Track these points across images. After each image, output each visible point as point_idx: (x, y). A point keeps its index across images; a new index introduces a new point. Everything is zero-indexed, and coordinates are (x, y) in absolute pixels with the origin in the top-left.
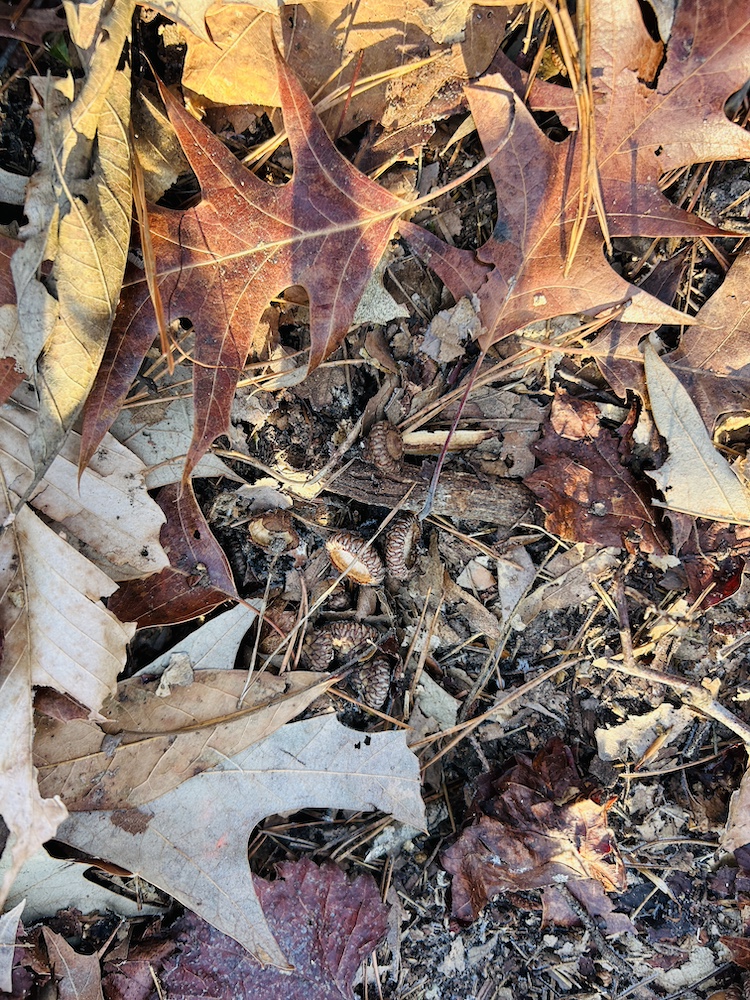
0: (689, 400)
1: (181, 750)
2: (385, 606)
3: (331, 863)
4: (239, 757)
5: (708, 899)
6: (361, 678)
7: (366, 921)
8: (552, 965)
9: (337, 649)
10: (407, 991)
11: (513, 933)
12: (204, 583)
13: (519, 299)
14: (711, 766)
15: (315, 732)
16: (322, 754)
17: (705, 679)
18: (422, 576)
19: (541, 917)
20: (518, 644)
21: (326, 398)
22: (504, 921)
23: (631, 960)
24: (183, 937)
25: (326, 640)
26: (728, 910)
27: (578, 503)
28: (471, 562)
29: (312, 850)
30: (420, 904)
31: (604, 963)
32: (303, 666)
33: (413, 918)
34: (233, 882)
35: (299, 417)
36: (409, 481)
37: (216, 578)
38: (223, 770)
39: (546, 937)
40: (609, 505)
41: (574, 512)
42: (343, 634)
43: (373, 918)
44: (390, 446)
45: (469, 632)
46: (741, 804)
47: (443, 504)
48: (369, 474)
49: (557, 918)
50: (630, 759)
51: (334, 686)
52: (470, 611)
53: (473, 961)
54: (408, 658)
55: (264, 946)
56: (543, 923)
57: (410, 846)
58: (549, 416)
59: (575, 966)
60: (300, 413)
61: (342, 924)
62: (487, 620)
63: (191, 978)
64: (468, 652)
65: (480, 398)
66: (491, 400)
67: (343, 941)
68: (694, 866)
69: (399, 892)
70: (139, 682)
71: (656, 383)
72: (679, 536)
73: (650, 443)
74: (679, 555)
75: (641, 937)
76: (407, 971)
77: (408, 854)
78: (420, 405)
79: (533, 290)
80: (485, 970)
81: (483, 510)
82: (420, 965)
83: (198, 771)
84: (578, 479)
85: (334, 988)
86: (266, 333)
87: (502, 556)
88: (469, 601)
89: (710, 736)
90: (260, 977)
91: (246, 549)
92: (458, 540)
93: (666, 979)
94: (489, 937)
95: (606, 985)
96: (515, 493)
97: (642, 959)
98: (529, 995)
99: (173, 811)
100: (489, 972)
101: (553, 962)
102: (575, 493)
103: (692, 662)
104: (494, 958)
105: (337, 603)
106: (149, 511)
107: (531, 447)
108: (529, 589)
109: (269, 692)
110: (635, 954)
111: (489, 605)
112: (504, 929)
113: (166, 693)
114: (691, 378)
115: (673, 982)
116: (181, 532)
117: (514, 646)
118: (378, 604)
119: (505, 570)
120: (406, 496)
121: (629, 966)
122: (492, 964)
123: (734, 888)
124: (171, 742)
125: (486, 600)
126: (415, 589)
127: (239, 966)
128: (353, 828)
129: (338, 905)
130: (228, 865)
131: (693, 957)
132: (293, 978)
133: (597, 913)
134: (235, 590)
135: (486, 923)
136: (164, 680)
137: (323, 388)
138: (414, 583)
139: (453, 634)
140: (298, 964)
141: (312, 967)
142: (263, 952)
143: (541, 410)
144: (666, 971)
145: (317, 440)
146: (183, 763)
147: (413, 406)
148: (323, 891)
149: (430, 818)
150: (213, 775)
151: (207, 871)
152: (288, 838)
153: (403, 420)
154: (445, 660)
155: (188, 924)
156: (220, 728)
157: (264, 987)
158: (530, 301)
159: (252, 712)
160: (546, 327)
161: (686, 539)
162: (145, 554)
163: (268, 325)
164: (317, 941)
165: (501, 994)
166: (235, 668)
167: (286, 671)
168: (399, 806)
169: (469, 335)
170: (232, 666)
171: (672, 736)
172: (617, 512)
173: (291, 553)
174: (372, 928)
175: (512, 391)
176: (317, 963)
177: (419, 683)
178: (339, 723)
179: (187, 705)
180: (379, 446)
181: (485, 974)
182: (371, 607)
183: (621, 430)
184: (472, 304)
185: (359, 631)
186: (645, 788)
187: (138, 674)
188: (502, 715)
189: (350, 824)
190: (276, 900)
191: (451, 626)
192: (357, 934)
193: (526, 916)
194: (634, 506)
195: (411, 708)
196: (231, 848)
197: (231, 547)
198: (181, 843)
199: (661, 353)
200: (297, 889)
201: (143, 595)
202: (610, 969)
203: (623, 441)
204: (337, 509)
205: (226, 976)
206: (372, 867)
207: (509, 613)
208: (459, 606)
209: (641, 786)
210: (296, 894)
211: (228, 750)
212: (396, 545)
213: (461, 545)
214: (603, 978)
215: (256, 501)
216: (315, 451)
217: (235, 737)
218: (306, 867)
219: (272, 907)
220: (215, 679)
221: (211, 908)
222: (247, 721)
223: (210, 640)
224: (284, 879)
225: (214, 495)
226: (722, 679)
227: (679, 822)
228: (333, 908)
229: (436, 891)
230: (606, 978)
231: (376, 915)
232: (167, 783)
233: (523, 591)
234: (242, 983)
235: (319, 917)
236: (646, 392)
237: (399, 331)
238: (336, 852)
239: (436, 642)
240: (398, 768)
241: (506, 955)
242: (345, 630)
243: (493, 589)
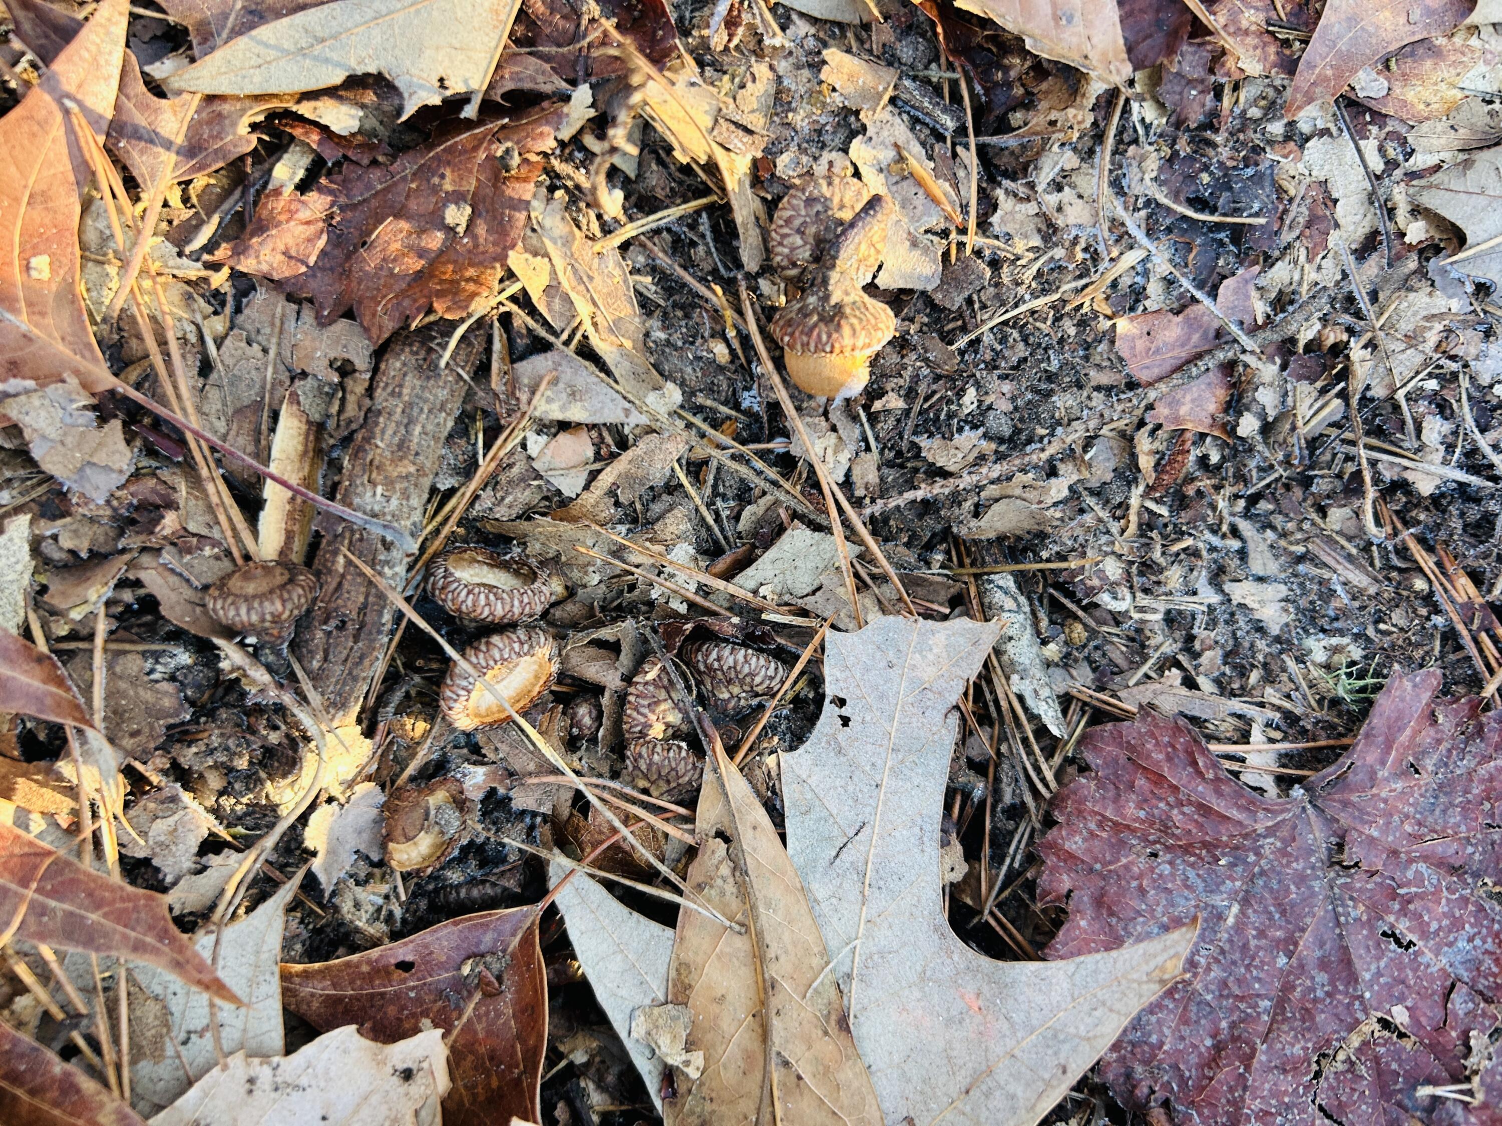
0: (285, 21)
1: (804, 1048)
2: (606, 633)
3: (1056, 801)
4: (833, 944)
5: (1216, 131)
6: (726, 696)
7: (1161, 757)
8: (1294, 428)
9: (670, 731)
10: (1304, 697)
11: (1228, 491)
12: (496, 966)
13: (30, 304)
14: (978, 88)
15: (809, 796)
16: (851, 788)
17: (823, 76)
18: (563, 559)
19: (1207, 435)
20: (709, 403)
21: (166, 693)
22: (1205, 502)
23: (1305, 287)
24: (1142, 1091)
25: (644, 751)
26: (1242, 99)
27: (441, 253)
28: (535, 465)
29: (1033, 830)
30: (1157, 648)
31: (1306, 336)
32: (690, 800)
33: (1178, 665)
34: (1039, 999)
35: (194, 749)
36: (341, 560)
37: (495, 941)
38: (849, 976)
39: (1241, 432)
40: (457, 198)
41: (455, 262)
42: (643, 720)
43: (1157, 744)
44: (251, 588)
45: (672, 488)
46: (1051, 40)
47: (394, 502)
48: (319, 635)
49: (1212, 407)
50: (945, 234)
51: (731, 751)
52: (629, 479)
53: (1272, 567)
54: (707, 604)
55: (1152, 965)
56: (1216, 433)
57: (1053, 650)
58: (272, 281)
59: (1304, 387)
60: (189, 746)
61: (1161, 799)
62: (650, 453)
63: (1215, 1090)
64: (715, 493)
65: (225, 404)
66: (232, 384)
67: (1190, 803)
68: (1152, 148)
69: (1131, 683)
70: (672, 1104)
71: (244, 77)
72: (540, 79)
73: (363, 106)
74: (574, 83)
75: (1269, 262)
76: (1269, 690)
77: (1067, 655)
78: (208, 518)
79: (18, 276)
80: (1293, 548)
81: (418, 429)
82: (1265, 665)
83: (843, 1024)
84: (398, 245)
85: (1271, 831)
86: (34, 786)
87: (523, 407)
88: (611, 480)
89: (927, 81)
90: (1234, 963)
91: (455, 876)
92: (492, 482)
93: (1352, 228)
94: (1235, 532)
95: (1345, 337)
96: (394, 365)
97: (1307, 266)
98: (1346, 477)
99: (909, 1081)
100: (1297, 543)
101: (1288, 426)
102: (421, 253)
103: (778, 92)
104: (1273, 528)
105: (587, 721)
106: (325, 1056)
107: (323, 323)
108: (592, 367)
109: (725, 870)
110: (1296, 277)
111: (623, 444)
112: (1222, 504)
113: (698, 1058)
114: (251, 12)
115: (1359, 217)
116: (397, 995)
117: (714, 411)
118: (599, 644)
119: (555, 406)
120: (368, 571)
121: (1317, 290)
122: (1284, 535)
123: (1202, 81)
124: (786, 1064)
125: (614, 449)
126: (586, 573)
127: (1209, 997)
128: (1004, 748)
129: (1127, 801)
130: (1011, 1001)
131: (1319, 174)
132: (1245, 902)
133: (1212, 334)
134: (525, 908)
135: (1208, 535)
136: (675, 1059)
137: (147, 696)
138: (576, 574)
139: (670, 519)
140: (1222, 888)
141: (1232, 865)
142: (1162, 968)
143: (260, 296)
144: (1337, 226)
145: (252, 720)
146: (827, 1047)
147: (204, 531)
148: (1100, 825)
149: (1006, 607)
150: (856, 995)
151: (1014, 1042)
152: (1004, 868)
153: (228, 553)
154: (725, 538)
155: (1122, 1080)
156: (773, 971)
157: (1253, 958)
158: (38, 286)
159: (753, 907)
160: (103, 263)
161: (547, 67)
162: (407, 1075)
163: (20, 780)
164: (1187, 850)
165: (1337, 527)
166: (673, 925)
167: (692, 832)
168: (956, 664)
169: (85, 407)
170: (669, 932)
171: (915, 153)
172: (470, 185)
173: (477, 795)
174: (1173, 747)
175: (219, 344)
176: (1224, 854)
177: (755, 592)
178: (801, 749)
179: (726, 1024)
180: (243, 611)
181: (1300, 549)
182: (603, 659)
183: (331, 155)
184: (15, 395)
185: (640, 687)
186: (999, 213)
187: (658, 1103)
188: (835, 452)
189: (998, 753)
190: (1105, 912)
191: (658, 519)
192: (1179, 776)
193: (1203, 461)
194: (464, 151)
195: (804, 613)
196: (985, 989)
197: (448, 902)
198: (963, 1079)
199: (193, 60)
200: (1091, 870)
201: (495, 1083)
202: (1318, 326)
203: (350, 154)
204: (407, 695)
205: (1224, 1024)
206: (1082, 724)
207: (635, 412)
208: (621, 499)
209: (995, 219)
210: (1100, 874)
211: (816, 961)
212: (469, 602)
213: (503, 478)
214: (1331, 341)
215: (362, 848)
216: (276, 728)
217: (795, 944)
218: (1053, 846)
219: (1114, 921)
220: (688, 966)
221: (1074, 1050)
222: (768, 918)
223: (616, 964)
224: (1070, 891)
225: (342, 924)
226: (825, 45)
227: (1069, 159)
228: (1132, 810)
229: (1136, 616)
230: (1332, 335)
231: (1152, 735)
232: (856, 1084)
233: (596, 380)
234: (1242, 999)
235: (1145, 839)
236: (258, 98)
237: (55, 537)
238: (1040, 786)
239: (684, 552)
240: (891, 655)
241: (1271, 507)
242: (635, 714)
243: (594, 434)
